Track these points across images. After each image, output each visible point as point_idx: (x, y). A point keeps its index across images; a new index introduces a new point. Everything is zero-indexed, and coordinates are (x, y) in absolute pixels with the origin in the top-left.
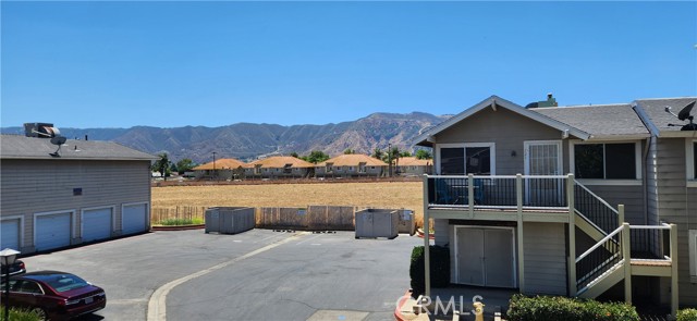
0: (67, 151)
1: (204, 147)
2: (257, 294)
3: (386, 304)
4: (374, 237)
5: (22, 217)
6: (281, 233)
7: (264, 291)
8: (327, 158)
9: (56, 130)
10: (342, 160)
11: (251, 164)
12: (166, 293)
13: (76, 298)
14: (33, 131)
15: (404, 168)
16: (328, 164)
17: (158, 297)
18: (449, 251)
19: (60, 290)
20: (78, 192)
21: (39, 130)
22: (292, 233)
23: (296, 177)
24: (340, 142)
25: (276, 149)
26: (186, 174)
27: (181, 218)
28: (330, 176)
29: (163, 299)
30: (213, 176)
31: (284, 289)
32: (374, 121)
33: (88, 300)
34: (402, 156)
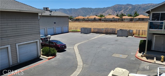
0: (53, 14)
1: (75, 13)
2: (97, 48)
3: (132, 54)
4: (122, 36)
5: (45, 28)
6: (98, 34)
7: (99, 48)
8: (104, 16)
9: (50, 9)
10: (108, 17)
11: (86, 18)
12: (77, 46)
13: (61, 46)
14: (45, 9)
15: (125, 19)
16: (105, 18)
17: (75, 47)
18: (152, 42)
19: (58, 44)
20: (55, 23)
21: (46, 9)
22: (100, 34)
23: (97, 21)
24: (106, 12)
25: (91, 14)
26: (72, 19)
27: (75, 29)
28: (105, 21)
29: (77, 48)
30: (78, 20)
31: (103, 48)
32: (116, 7)
33: (63, 47)
34: (124, 16)
